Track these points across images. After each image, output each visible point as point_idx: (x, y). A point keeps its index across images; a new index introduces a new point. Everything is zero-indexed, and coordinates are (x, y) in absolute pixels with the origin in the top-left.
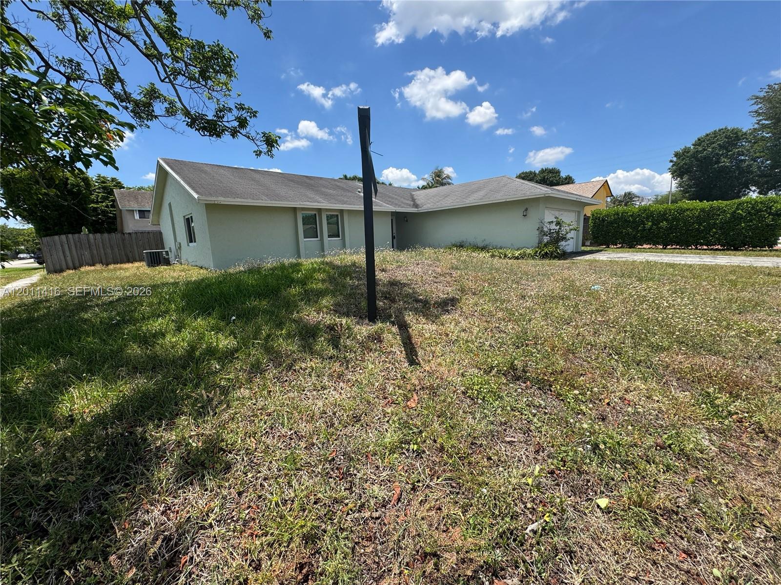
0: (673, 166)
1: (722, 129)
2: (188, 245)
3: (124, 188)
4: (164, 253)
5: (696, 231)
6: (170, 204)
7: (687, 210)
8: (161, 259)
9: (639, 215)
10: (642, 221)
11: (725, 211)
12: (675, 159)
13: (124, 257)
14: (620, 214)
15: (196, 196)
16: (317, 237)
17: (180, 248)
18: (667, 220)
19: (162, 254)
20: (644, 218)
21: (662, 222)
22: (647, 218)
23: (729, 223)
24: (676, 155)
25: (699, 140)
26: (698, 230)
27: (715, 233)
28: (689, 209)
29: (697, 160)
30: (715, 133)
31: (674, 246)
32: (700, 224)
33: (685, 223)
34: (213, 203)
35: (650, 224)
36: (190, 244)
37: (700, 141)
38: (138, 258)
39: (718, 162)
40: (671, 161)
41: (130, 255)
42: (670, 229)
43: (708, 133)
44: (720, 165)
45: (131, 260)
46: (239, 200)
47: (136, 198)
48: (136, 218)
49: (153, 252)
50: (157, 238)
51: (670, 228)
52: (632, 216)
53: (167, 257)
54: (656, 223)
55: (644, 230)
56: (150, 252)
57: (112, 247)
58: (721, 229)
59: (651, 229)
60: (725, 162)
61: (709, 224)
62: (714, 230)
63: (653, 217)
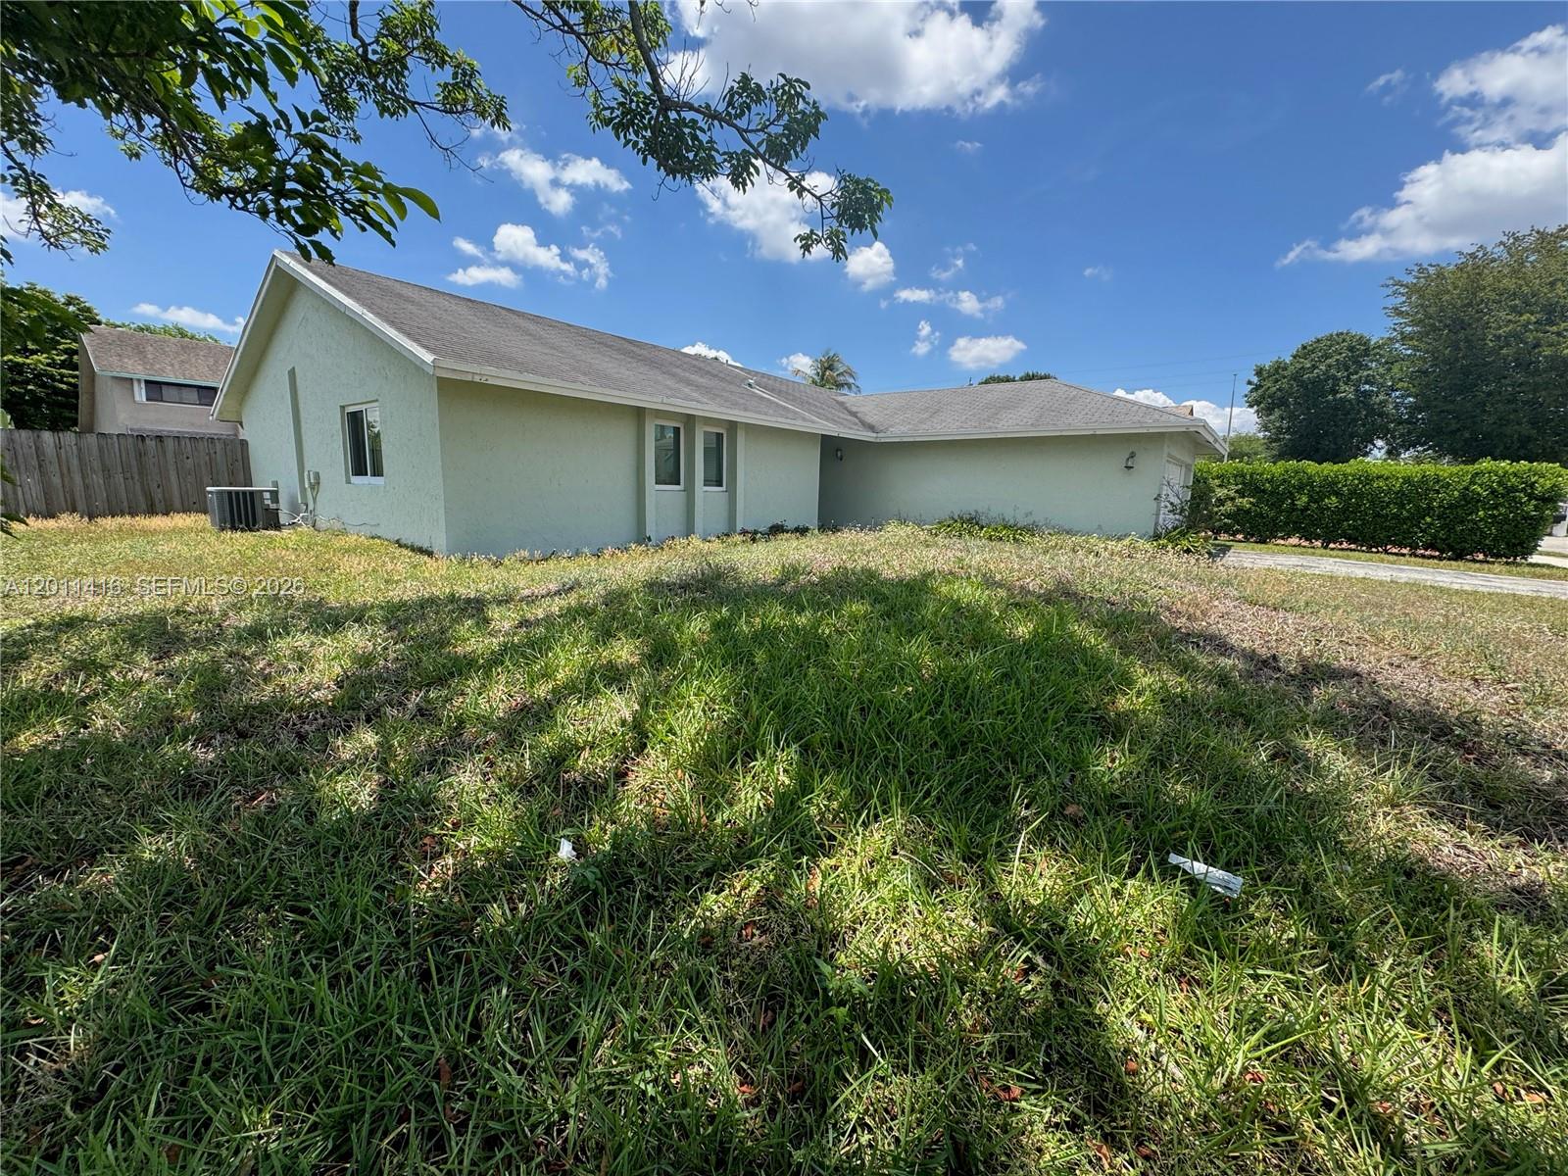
0: (1251, 391)
1: (1342, 334)
2: (348, 482)
3: (99, 323)
4: (267, 495)
5: (1392, 519)
6: (292, 373)
7: (1378, 477)
8: (259, 511)
9: (1285, 481)
10: (1290, 492)
11: (1449, 484)
12: (1255, 380)
13: (141, 499)
14: (1248, 477)
15: (428, 357)
16: (679, 484)
17: (316, 485)
18: (1337, 494)
19: (262, 499)
20: (1294, 487)
21: (1329, 498)
22: (1300, 488)
23: (1457, 507)
24: (1259, 372)
25: (1304, 348)
26: (1396, 516)
27: (1430, 525)
28: (1382, 477)
29: (1302, 384)
30: (1330, 338)
31: (1345, 545)
32: (1402, 506)
33: (1372, 502)
34: (469, 378)
35: (1305, 499)
36: (356, 480)
37: (1305, 351)
38: (177, 503)
39: (1334, 392)
40: (1250, 383)
41: (158, 495)
42: (1344, 512)
43: (1319, 337)
44: (1338, 396)
45: (159, 506)
46: (531, 377)
47: (139, 350)
48: (137, 398)
49: (237, 493)
50: (235, 456)
51: (1345, 510)
52: (1270, 481)
53: (273, 506)
54: (1316, 498)
55: (1293, 508)
56: (230, 493)
57: (107, 472)
58: (1439, 518)
59: (1306, 509)
60: (1347, 392)
61: (1418, 507)
62: (1428, 519)
63: (1312, 487)
